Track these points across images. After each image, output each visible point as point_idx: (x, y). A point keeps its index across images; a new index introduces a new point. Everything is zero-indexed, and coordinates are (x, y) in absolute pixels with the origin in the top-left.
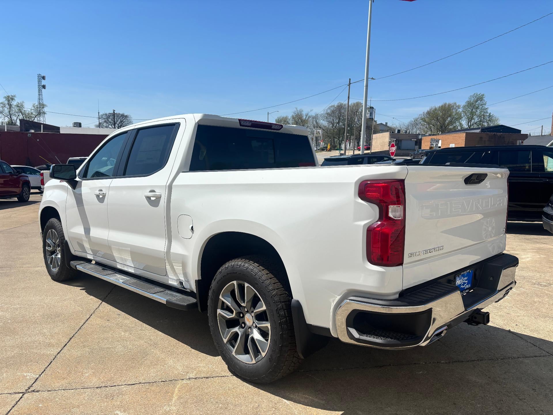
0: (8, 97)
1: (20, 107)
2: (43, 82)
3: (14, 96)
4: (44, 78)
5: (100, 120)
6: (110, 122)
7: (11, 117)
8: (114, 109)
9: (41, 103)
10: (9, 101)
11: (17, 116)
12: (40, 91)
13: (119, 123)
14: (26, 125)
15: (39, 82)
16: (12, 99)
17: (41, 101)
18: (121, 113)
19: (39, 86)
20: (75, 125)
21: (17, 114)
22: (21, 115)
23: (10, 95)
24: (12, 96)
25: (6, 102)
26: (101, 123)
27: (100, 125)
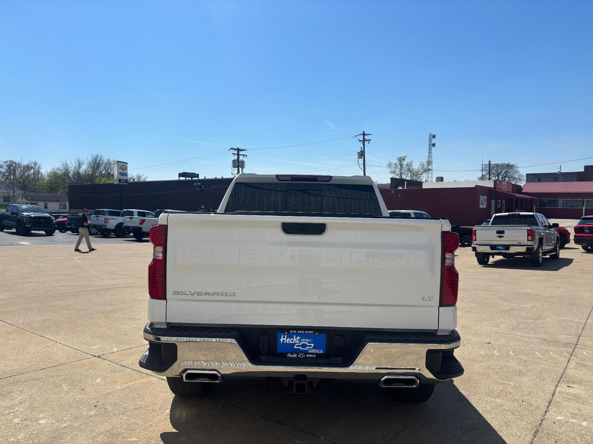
0: (400, 158)
1: (409, 165)
2: (434, 141)
3: (406, 157)
4: (434, 137)
5: (483, 172)
6: (493, 174)
7: (401, 176)
8: (489, 160)
9: (430, 160)
10: (400, 161)
11: (406, 175)
12: (430, 149)
13: (504, 174)
14: (396, 182)
15: (430, 140)
16: (404, 159)
17: (430, 159)
18: (506, 163)
19: (429, 144)
20: (437, 180)
21: (406, 173)
22: (410, 173)
23: (402, 156)
24: (403, 157)
25: (398, 163)
26: (484, 175)
27: (482, 178)
